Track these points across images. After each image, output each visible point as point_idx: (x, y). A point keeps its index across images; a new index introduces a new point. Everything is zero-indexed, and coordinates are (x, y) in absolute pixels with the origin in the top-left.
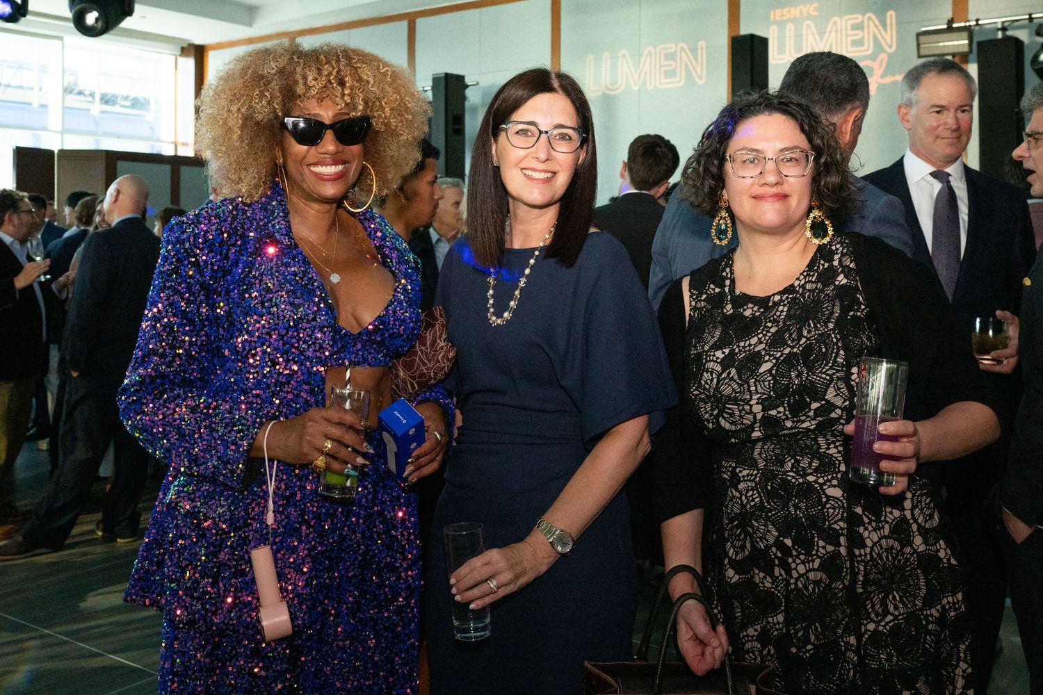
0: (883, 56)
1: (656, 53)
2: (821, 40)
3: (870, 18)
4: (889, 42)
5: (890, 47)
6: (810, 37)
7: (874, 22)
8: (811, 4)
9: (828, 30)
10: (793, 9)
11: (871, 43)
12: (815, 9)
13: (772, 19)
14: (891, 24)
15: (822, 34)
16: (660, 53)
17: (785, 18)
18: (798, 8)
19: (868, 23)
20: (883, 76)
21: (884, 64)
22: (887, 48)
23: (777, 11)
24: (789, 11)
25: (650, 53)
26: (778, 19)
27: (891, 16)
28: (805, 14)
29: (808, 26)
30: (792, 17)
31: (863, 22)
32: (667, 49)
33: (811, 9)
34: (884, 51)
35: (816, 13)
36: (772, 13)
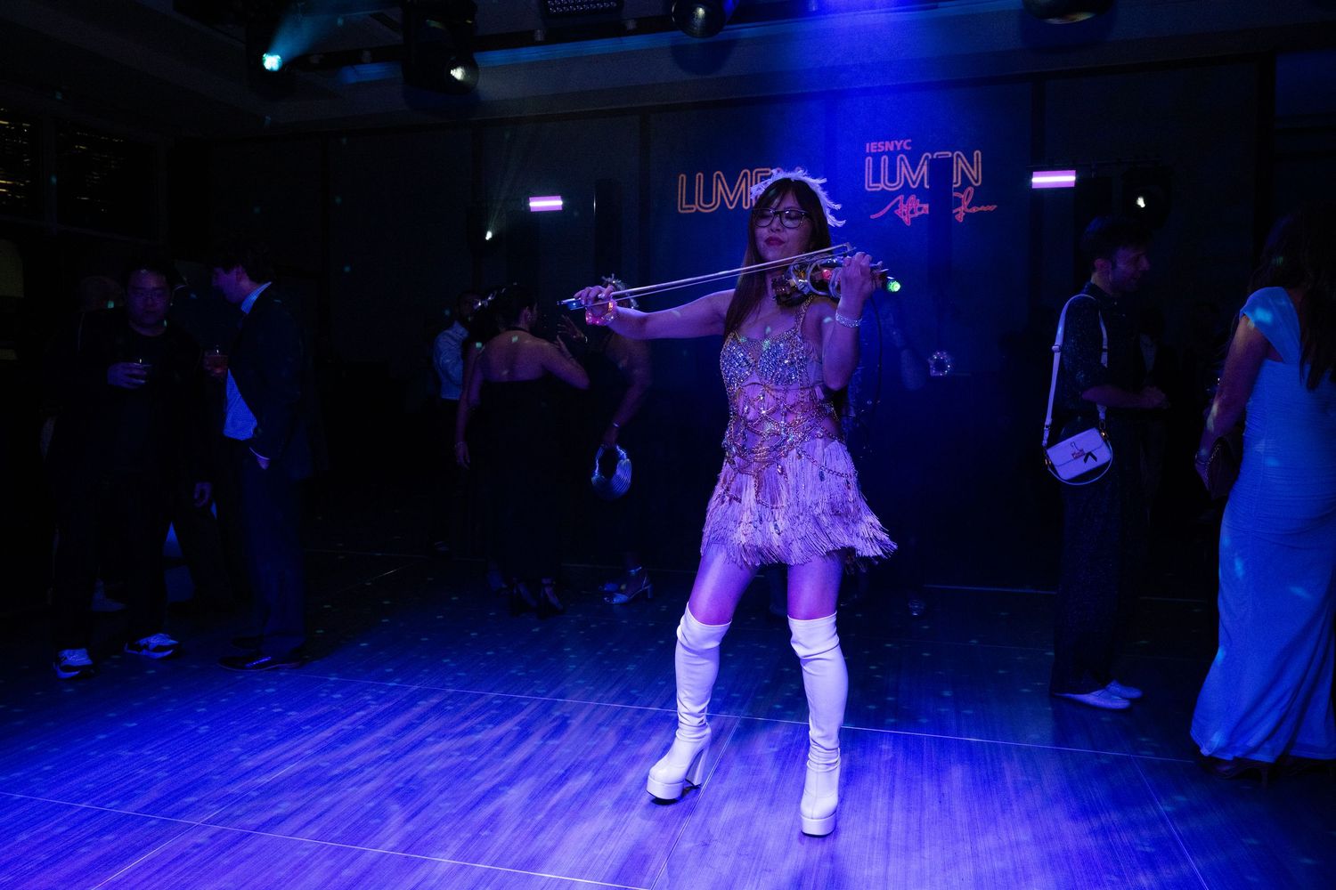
0: (970, 189)
1: (752, 176)
2: (914, 172)
3: (958, 156)
4: (976, 178)
5: (977, 181)
6: (903, 168)
7: (962, 159)
8: (904, 139)
9: (921, 163)
10: (887, 143)
11: (960, 178)
12: (908, 145)
13: (867, 151)
14: (978, 162)
15: (914, 168)
16: (756, 175)
17: (879, 151)
18: (892, 142)
19: (957, 160)
20: (969, 207)
21: (971, 197)
22: (974, 183)
23: (872, 144)
24: (884, 145)
25: (746, 175)
26: (873, 151)
27: (977, 155)
28: (899, 148)
29: (902, 159)
30: (887, 150)
31: (952, 158)
32: (761, 172)
33: (903, 144)
34: (971, 185)
35: (910, 148)
36: (868, 145)
